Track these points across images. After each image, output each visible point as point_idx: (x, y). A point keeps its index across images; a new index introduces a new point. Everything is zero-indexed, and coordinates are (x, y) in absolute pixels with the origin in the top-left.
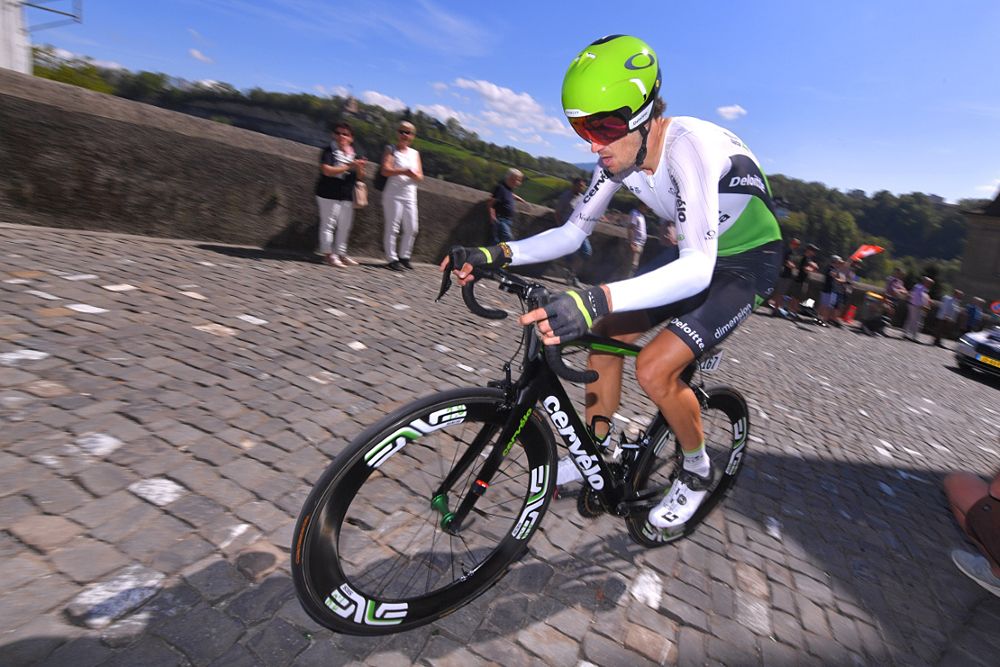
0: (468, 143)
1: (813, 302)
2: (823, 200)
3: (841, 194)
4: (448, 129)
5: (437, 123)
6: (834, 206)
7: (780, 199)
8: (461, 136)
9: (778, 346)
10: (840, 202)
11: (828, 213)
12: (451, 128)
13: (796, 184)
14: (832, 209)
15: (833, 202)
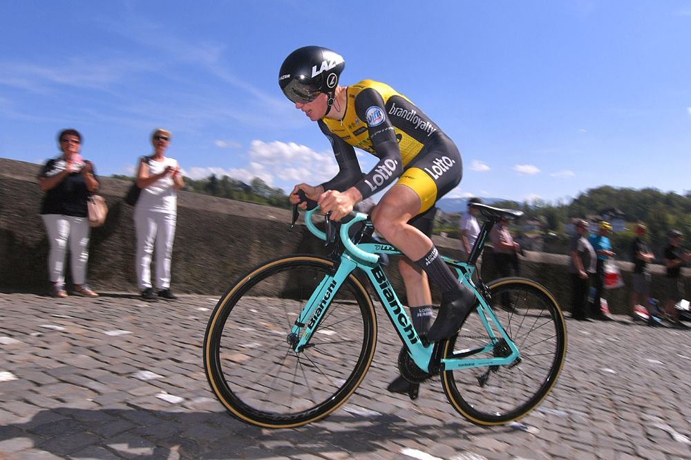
0: (273, 200)
1: (688, 303)
2: (661, 205)
3: (680, 196)
4: (254, 189)
5: (242, 185)
6: (675, 210)
7: (613, 210)
8: (267, 194)
9: (663, 352)
10: (682, 205)
11: (671, 218)
12: (255, 187)
13: (626, 194)
14: (673, 213)
15: (674, 206)
